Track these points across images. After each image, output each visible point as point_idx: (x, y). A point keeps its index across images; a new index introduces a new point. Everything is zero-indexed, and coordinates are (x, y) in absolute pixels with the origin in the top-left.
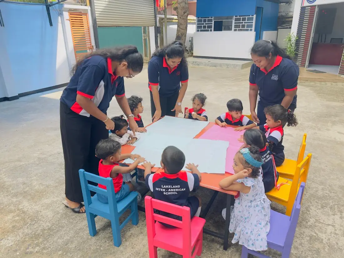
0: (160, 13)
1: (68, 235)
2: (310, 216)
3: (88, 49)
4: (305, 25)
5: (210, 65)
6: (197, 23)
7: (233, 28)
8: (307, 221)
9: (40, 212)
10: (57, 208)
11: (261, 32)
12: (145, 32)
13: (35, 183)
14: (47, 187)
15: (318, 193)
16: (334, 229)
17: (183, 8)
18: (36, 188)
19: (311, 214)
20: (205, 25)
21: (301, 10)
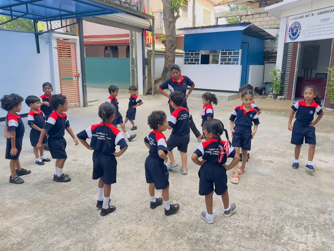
0: (148, 46)
1: (38, 249)
2: (283, 235)
3: (74, 77)
4: (289, 60)
5: (197, 96)
6: (184, 57)
7: (220, 62)
8: (280, 239)
9: (11, 228)
10: (29, 224)
11: (248, 66)
12: (133, 63)
13: (7, 201)
14: (20, 205)
15: (294, 214)
16: (306, 246)
17: (171, 41)
18: (8, 206)
19: (285, 232)
20: (192, 58)
21: (284, 46)
